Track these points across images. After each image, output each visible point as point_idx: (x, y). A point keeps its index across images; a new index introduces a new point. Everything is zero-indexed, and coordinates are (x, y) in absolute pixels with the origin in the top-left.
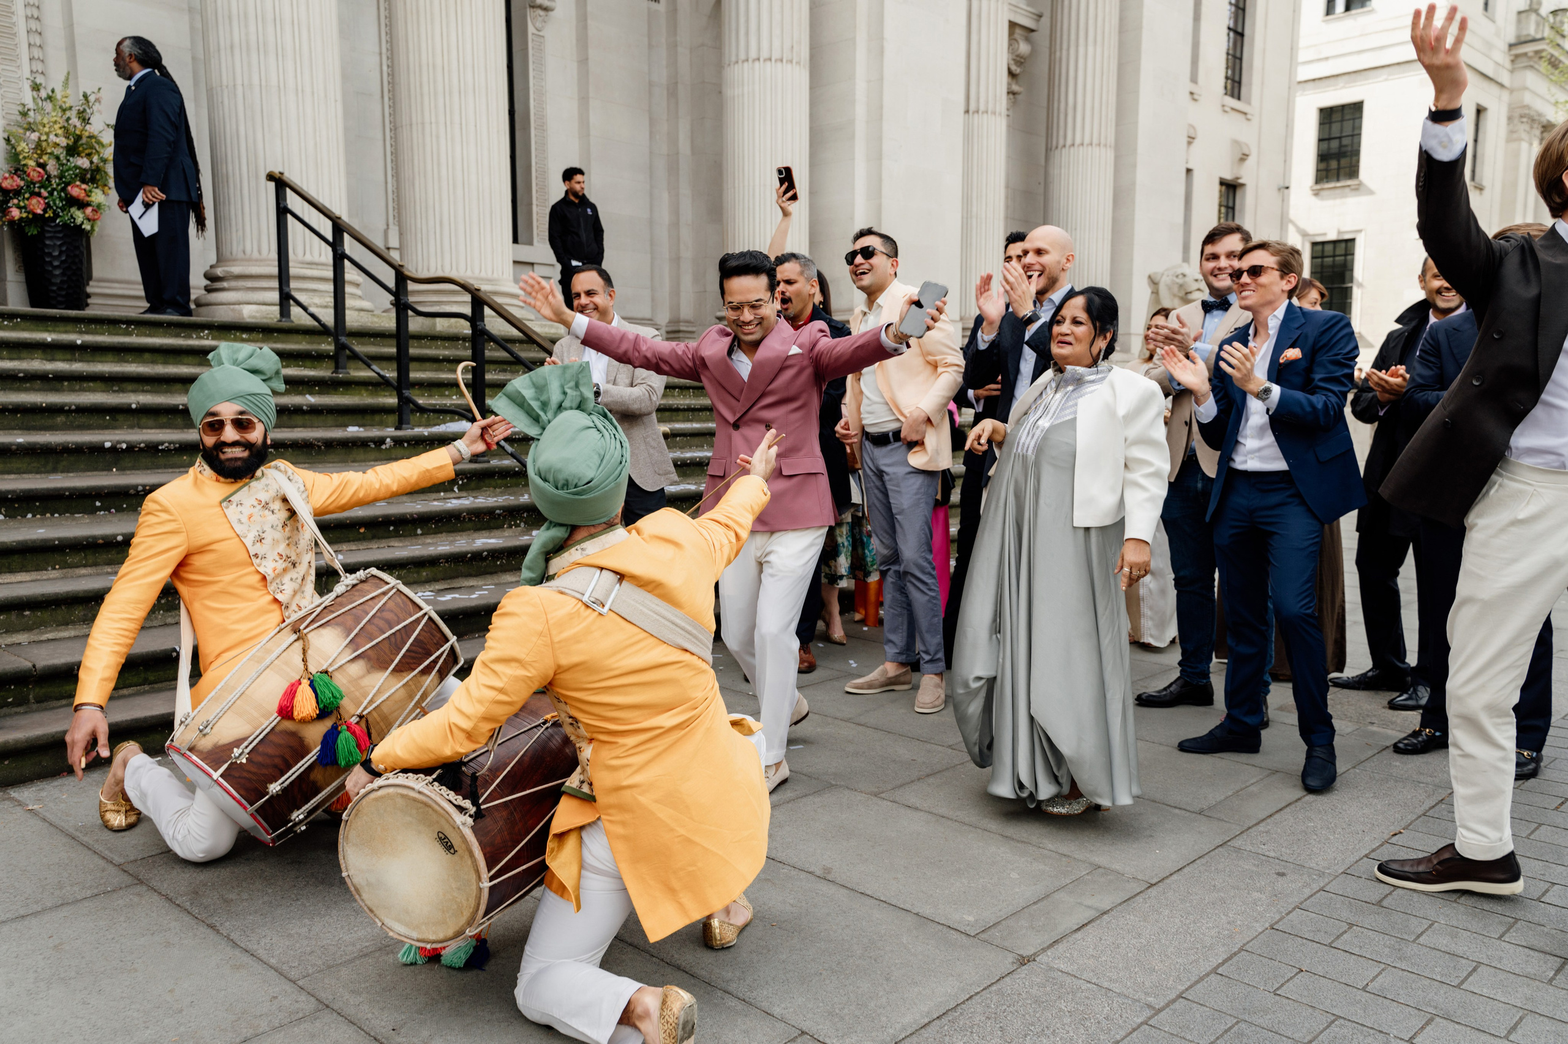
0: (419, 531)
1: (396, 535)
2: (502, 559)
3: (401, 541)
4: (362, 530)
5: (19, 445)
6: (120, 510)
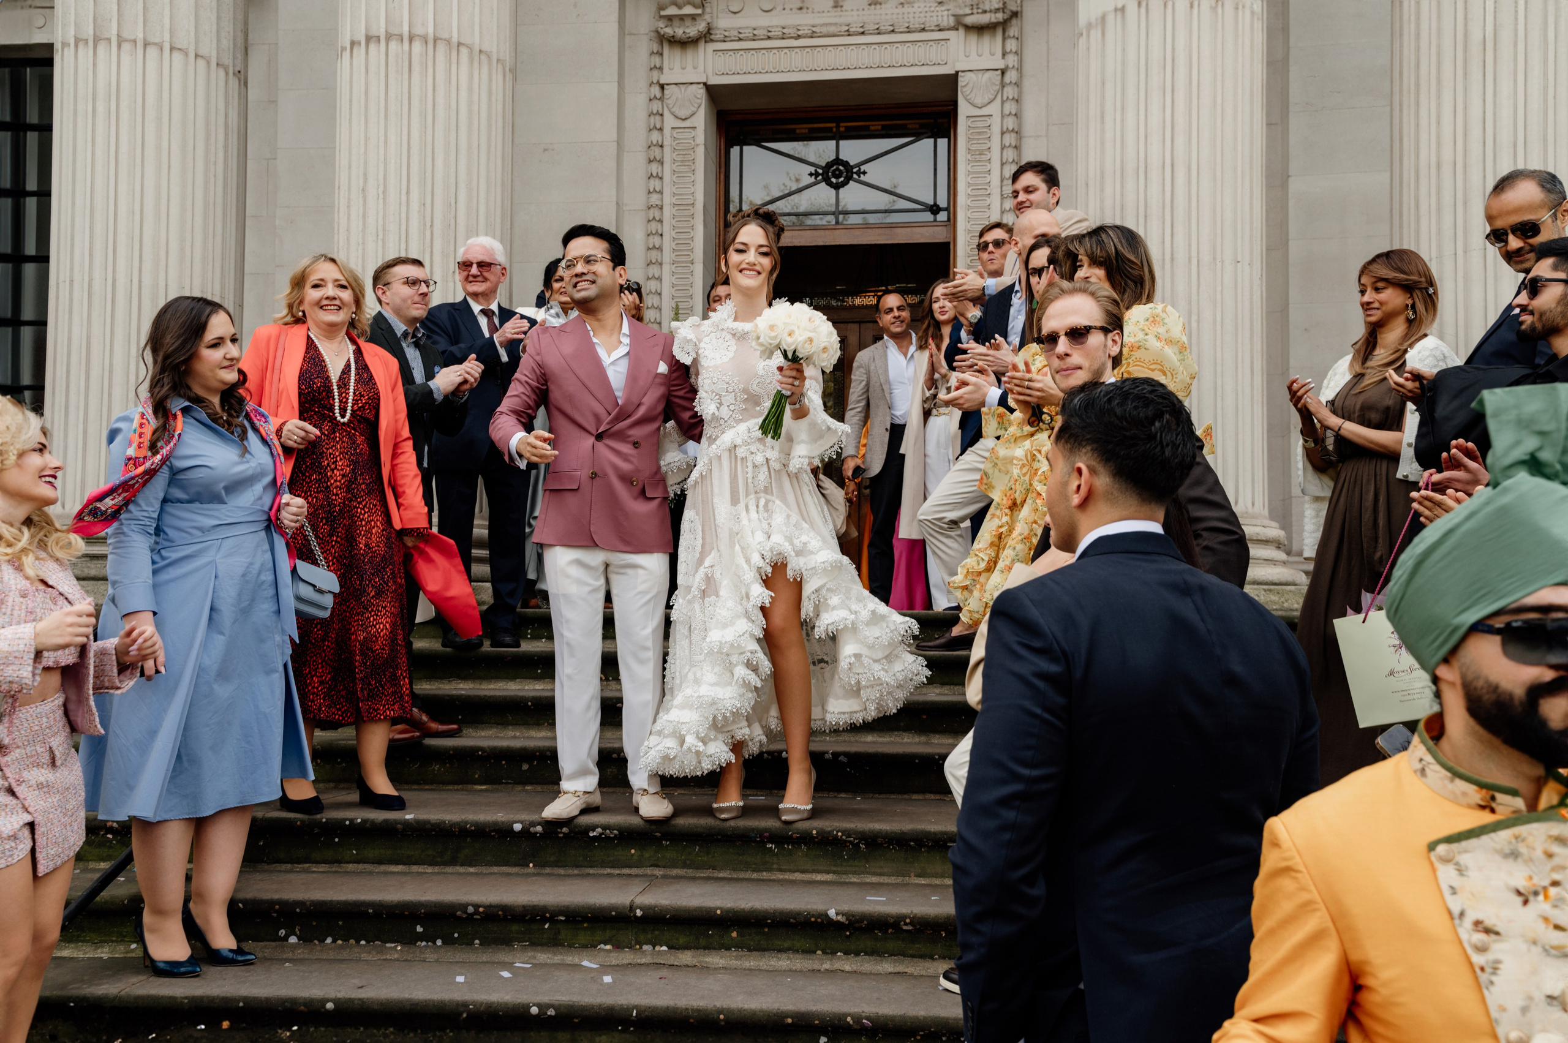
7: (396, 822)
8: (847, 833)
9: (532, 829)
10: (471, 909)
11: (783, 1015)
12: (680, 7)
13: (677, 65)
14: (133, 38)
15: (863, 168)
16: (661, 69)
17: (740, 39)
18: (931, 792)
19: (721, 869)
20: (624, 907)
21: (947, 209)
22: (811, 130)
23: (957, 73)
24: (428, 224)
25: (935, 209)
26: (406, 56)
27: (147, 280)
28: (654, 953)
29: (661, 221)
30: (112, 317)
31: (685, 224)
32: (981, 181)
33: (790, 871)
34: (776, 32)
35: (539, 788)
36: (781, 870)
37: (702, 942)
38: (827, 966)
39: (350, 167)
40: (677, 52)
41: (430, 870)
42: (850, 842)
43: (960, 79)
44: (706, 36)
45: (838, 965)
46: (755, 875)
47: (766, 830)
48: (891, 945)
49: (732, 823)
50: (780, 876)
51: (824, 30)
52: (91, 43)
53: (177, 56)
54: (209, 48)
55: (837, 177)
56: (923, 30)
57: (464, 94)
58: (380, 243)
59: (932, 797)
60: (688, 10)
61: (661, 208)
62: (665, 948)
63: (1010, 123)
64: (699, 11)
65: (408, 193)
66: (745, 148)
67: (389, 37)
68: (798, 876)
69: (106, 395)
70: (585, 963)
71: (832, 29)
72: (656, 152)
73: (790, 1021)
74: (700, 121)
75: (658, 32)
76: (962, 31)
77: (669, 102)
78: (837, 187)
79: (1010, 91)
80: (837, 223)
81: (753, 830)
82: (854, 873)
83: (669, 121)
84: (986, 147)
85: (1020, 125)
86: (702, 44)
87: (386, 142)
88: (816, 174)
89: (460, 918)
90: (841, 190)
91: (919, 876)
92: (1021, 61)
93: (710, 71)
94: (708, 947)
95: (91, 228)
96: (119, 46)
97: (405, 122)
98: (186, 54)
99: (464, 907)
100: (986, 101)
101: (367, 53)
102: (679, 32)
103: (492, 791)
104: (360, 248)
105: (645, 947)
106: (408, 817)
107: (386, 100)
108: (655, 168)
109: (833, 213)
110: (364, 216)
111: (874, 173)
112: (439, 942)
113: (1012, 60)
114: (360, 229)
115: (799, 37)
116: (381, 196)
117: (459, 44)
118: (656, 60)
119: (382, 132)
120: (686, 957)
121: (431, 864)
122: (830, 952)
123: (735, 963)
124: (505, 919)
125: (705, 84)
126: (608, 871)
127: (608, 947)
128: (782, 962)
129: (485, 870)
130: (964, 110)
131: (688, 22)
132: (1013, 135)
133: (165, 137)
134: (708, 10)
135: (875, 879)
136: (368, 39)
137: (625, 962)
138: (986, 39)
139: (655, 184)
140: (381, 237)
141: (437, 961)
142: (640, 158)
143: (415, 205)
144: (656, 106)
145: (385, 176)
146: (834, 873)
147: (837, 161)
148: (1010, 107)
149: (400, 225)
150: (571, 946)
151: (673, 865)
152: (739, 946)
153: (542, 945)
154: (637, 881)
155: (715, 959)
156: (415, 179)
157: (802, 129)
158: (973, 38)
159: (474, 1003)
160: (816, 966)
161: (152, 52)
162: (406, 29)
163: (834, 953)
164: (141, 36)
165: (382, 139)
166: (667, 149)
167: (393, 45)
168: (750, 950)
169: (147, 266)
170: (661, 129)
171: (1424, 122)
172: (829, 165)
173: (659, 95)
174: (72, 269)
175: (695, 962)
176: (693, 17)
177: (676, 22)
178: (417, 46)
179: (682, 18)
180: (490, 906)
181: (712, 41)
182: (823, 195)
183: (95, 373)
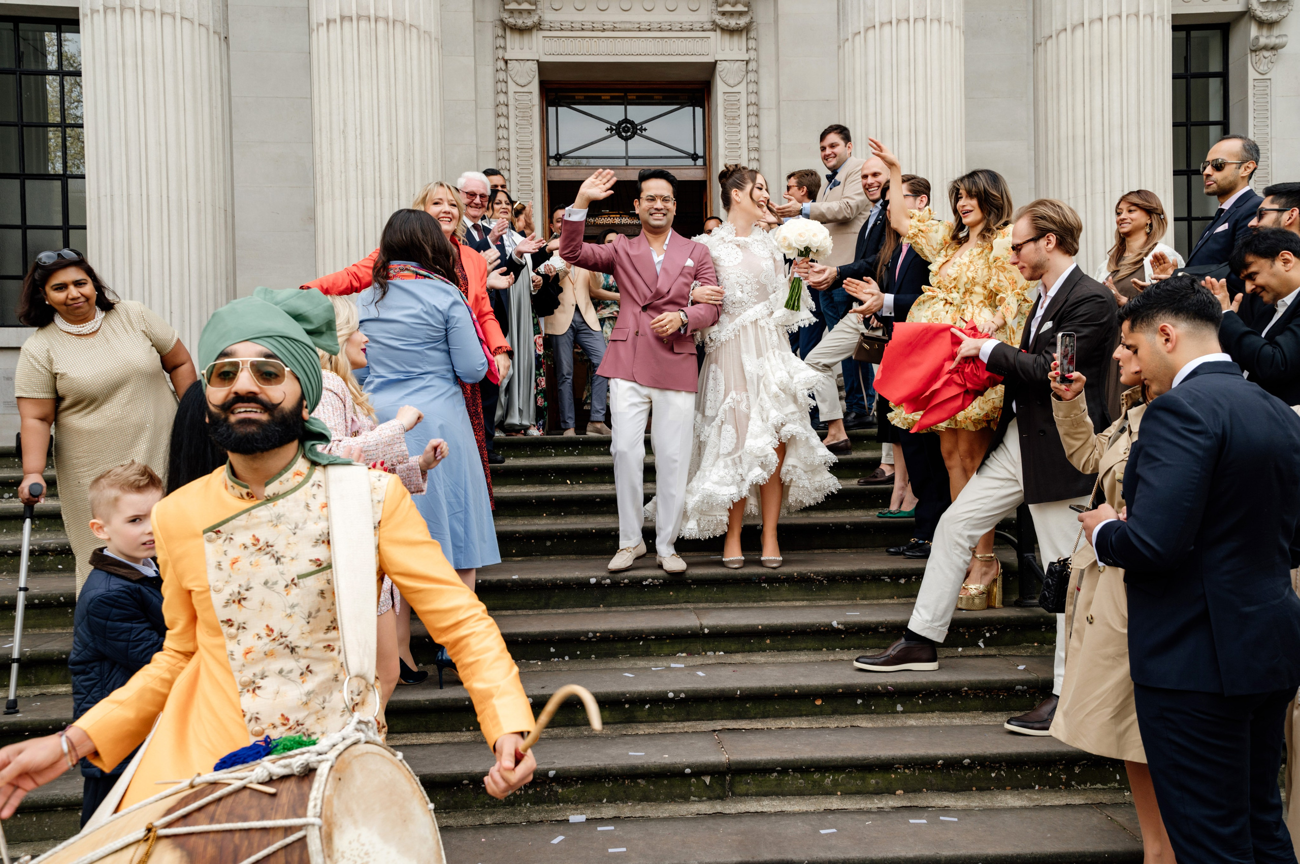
0: (899, 708)
1: (866, 710)
2: (999, 769)
3: (872, 719)
4: (819, 702)
5: (514, 582)
6: (573, 657)
7: (506, 581)
8: (817, 574)
9: (603, 582)
10: (591, 635)
11: (836, 688)
12: (519, 4)
13: (517, 46)
14: (151, 8)
15: (644, 126)
16: (505, 48)
17: (562, 30)
18: (826, 548)
19: (732, 602)
20: (696, 627)
21: (704, 157)
22: (586, 97)
23: (716, 61)
24: (395, 159)
25: (695, 157)
26: (373, 33)
27: (173, 197)
28: (715, 657)
29: (509, 160)
30: (148, 224)
31: (526, 163)
32: (734, 138)
33: (778, 600)
34: (588, 26)
35: (559, 557)
36: (772, 601)
37: (747, 647)
38: (832, 657)
39: (330, 114)
40: (517, 36)
41: (531, 612)
42: (818, 580)
43: (718, 66)
44: (538, 26)
45: (838, 657)
46: (755, 605)
47: (763, 575)
48: (871, 642)
49: (740, 571)
50: (773, 604)
51: (623, 26)
52: (118, 11)
53: (185, 23)
54: (208, 18)
55: (626, 132)
56: (692, 30)
57: (415, 62)
58: (359, 172)
59: (827, 551)
60: (526, 6)
61: (508, 150)
62: (722, 653)
63: (753, 98)
64: (534, 7)
65: (379, 135)
66: (559, 108)
67: (359, 18)
68: (783, 603)
69: (146, 284)
70: (673, 665)
71: (628, 26)
72: (502, 109)
73: (841, 690)
74: (535, 87)
75: (502, 21)
76: (719, 32)
77: (511, 73)
78: (626, 139)
79: (752, 76)
80: (627, 164)
81: (754, 575)
82: (820, 600)
83: (512, 87)
84: (737, 114)
85: (759, 100)
86: (535, 32)
87: (360, 97)
88: (611, 130)
89: (583, 641)
90: (629, 141)
91: (862, 599)
92: (758, 55)
93: (541, 52)
94: (751, 651)
95: (127, 155)
96: (142, 14)
97: (375, 82)
98: (192, 23)
99: (586, 633)
100: (736, 82)
101: (342, 29)
102: (520, 22)
103: (527, 561)
104: (343, 175)
105: (709, 653)
106: (514, 577)
107: (359, 65)
108: (502, 121)
109: (624, 158)
110: (345, 152)
111: (652, 129)
112: (567, 658)
113: (752, 54)
114: (343, 160)
115: (604, 30)
116: (359, 137)
117: (411, 25)
118: (500, 42)
119: (357, 89)
120: (738, 658)
121: (531, 609)
122: (832, 649)
123: (771, 660)
124: (613, 640)
125: (538, 61)
126: (656, 607)
127: (684, 655)
128: (803, 657)
129: (570, 610)
130: (720, 88)
131: (525, 15)
132: (755, 107)
133: (181, 87)
134: (539, 7)
135: (834, 603)
136: (343, 18)
137: (698, 663)
138: (736, 39)
139: (503, 133)
140: (359, 167)
141: (569, 670)
142: (490, 114)
143: (385, 144)
144: (502, 76)
145: (361, 121)
146: (807, 600)
147: (626, 120)
148: (752, 87)
149: (374, 159)
150: (659, 655)
151: (699, 601)
152: (771, 649)
153: (638, 656)
154: (682, 612)
155: (758, 658)
156: (384, 125)
157: (580, 96)
158: (727, 37)
159: (629, 693)
160: (825, 658)
161: (168, 20)
162: (372, 12)
163: (834, 649)
164: (158, 7)
165: (357, 94)
166: (511, 108)
167: (363, 24)
168: (778, 651)
169: (173, 185)
170: (506, 93)
171: (1063, 110)
172: (620, 123)
173: (503, 67)
174: (111, 187)
175: (744, 660)
176: (529, 12)
177: (516, 15)
178: (381, 26)
179: (520, 12)
180: (604, 632)
181: (541, 29)
182: (616, 145)
183: (137, 267)
